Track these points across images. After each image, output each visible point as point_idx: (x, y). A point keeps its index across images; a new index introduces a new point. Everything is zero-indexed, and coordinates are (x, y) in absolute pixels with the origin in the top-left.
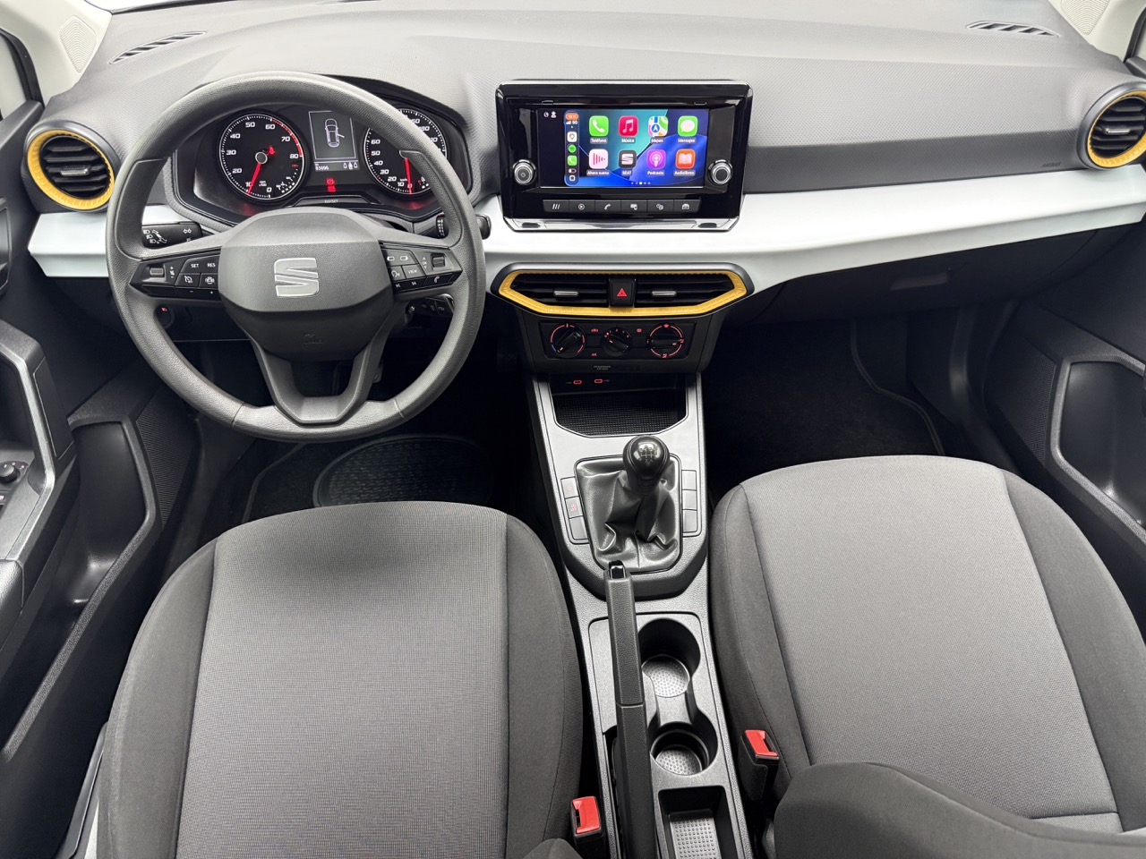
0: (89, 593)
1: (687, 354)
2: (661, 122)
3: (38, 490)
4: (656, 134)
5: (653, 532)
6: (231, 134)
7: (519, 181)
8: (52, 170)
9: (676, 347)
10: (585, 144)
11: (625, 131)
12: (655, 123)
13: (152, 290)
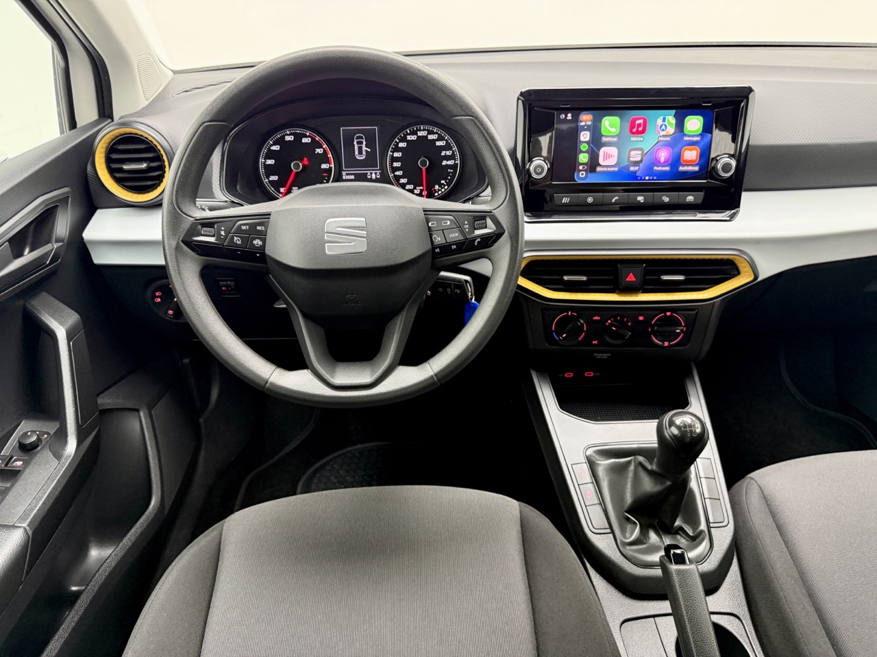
0: (85, 581)
1: (688, 342)
2: (669, 122)
3: (58, 456)
4: (664, 133)
5: (678, 523)
6: (272, 145)
7: (534, 176)
8: (114, 166)
9: (678, 334)
10: (597, 142)
11: (634, 130)
12: (665, 122)
13: (202, 249)
